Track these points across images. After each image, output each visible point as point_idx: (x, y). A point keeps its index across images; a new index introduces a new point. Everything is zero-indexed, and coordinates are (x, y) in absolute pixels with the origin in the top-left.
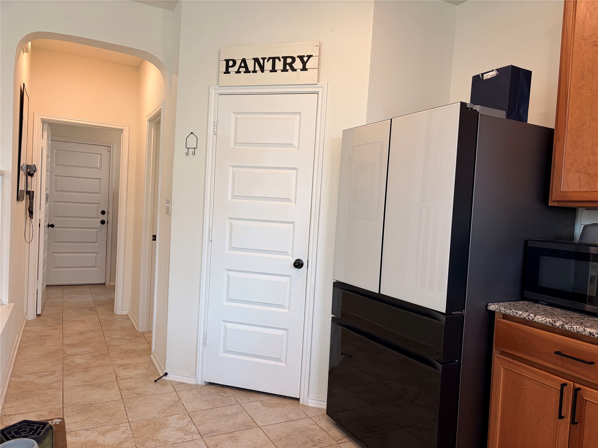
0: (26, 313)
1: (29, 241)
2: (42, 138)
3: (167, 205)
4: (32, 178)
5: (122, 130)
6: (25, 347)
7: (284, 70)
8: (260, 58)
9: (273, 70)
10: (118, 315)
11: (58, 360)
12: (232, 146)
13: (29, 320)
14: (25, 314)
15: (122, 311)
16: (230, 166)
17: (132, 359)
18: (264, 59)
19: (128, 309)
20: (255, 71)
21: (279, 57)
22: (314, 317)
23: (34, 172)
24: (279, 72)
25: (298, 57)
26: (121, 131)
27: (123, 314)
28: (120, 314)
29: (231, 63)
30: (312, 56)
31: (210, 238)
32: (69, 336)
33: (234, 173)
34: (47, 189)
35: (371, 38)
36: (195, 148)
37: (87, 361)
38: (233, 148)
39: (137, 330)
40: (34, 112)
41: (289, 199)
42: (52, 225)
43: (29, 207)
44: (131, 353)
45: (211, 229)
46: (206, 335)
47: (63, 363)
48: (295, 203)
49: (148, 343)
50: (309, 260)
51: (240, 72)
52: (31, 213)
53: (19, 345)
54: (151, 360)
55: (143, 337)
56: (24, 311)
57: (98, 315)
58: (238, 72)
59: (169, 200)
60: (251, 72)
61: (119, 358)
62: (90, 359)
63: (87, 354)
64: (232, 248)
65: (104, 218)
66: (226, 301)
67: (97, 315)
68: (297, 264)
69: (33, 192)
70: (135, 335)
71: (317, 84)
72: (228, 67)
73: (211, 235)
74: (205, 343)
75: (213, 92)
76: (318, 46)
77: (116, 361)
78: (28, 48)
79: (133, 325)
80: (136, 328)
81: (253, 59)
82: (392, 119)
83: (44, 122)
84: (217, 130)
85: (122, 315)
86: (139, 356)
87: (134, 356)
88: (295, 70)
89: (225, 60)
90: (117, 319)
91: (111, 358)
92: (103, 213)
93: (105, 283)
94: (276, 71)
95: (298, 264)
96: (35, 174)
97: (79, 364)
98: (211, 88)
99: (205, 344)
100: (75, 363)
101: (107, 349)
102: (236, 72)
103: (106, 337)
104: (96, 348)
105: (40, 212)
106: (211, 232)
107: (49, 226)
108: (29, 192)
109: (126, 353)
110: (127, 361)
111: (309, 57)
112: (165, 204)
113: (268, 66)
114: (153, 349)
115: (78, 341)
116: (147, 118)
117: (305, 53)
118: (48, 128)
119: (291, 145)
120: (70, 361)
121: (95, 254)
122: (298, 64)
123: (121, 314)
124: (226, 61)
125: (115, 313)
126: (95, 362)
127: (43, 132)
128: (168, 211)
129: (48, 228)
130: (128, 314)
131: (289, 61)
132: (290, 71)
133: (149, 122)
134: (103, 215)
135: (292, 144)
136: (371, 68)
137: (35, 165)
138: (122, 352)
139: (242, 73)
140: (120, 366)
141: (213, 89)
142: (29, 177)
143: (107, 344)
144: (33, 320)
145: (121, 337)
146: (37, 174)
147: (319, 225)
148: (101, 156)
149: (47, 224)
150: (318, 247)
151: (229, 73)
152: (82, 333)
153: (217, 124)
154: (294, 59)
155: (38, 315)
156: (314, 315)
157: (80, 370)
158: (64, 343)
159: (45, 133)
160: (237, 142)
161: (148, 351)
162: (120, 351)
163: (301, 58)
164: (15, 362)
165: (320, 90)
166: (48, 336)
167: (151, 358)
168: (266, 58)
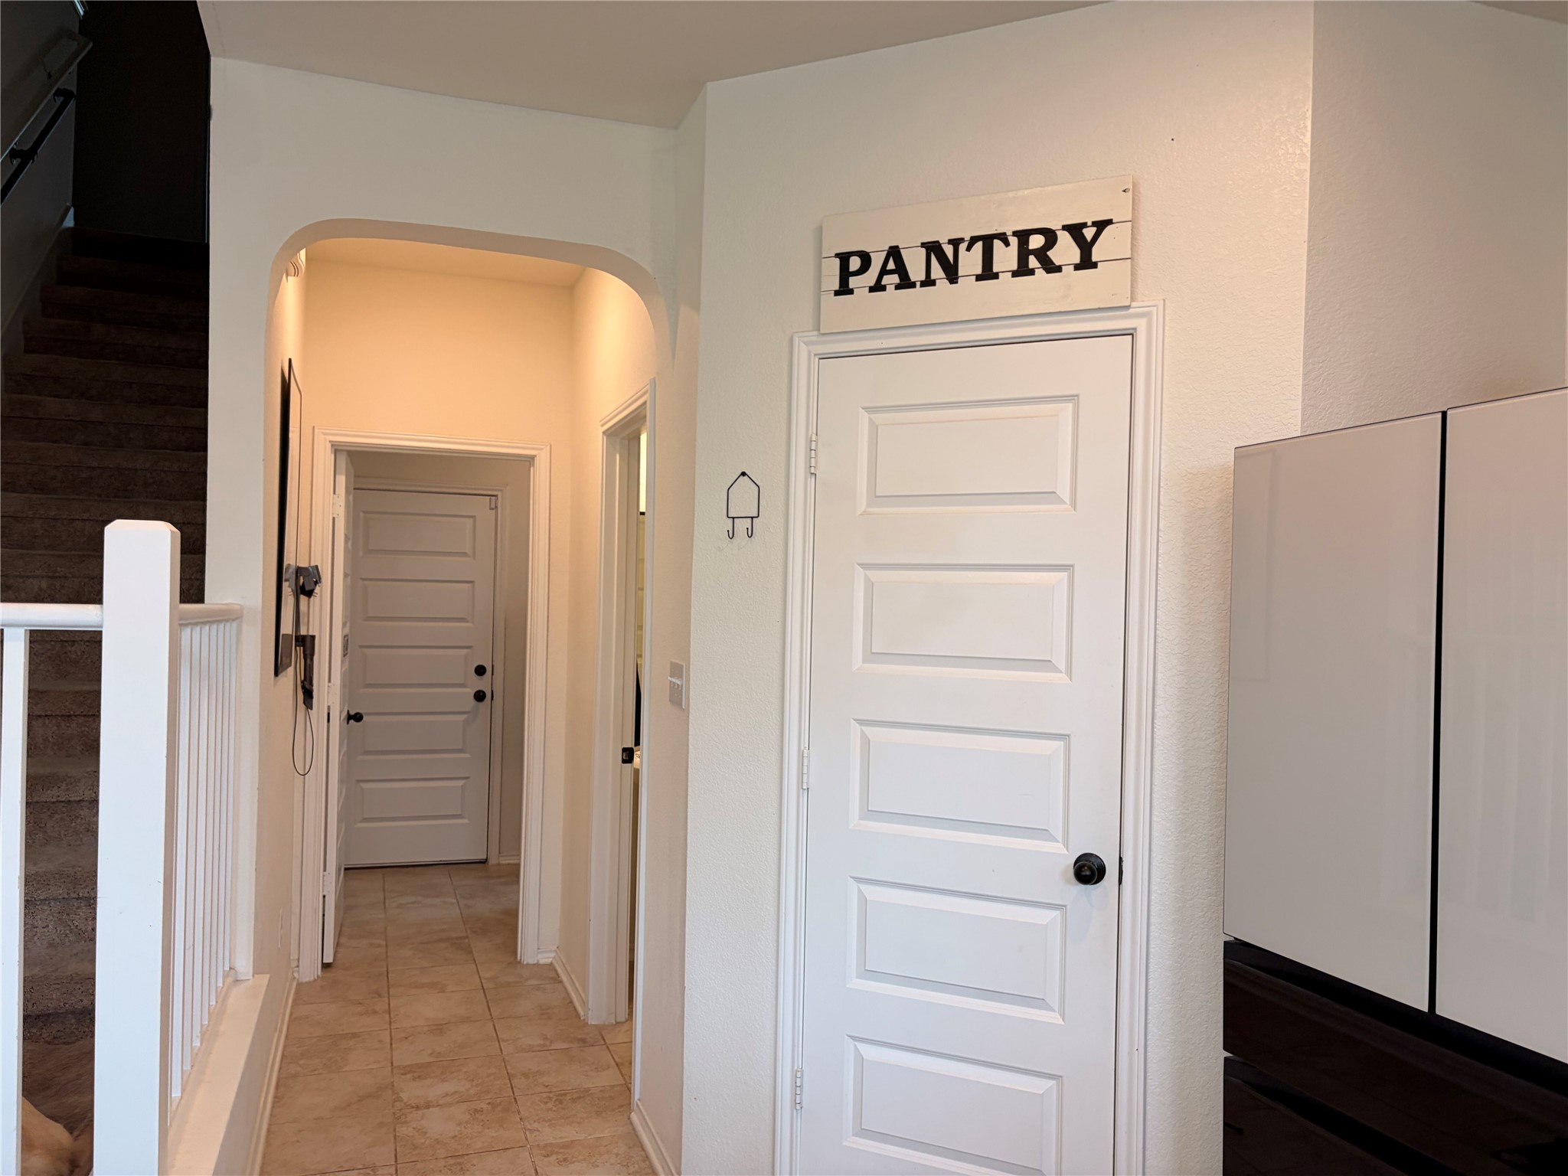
0: (297, 962)
1: (302, 769)
2: (334, 493)
3: (673, 680)
4: (309, 601)
5: (533, 458)
6: (295, 1076)
7: (1023, 270)
8: (943, 240)
9: (988, 273)
10: (527, 964)
11: (381, 1125)
12: (862, 505)
13: (304, 981)
14: (294, 964)
15: (538, 953)
16: (859, 565)
17: (579, 1123)
18: (955, 243)
19: (555, 948)
20: (929, 282)
21: (1005, 234)
22: (1149, 1042)
23: (316, 585)
24: (1006, 277)
25: (1065, 228)
26: (529, 461)
27: (542, 962)
28: (532, 963)
29: (855, 263)
30: (1109, 222)
31: (805, 781)
32: (406, 1038)
33: (870, 586)
34: (344, 625)
35: (1307, 151)
36: (752, 518)
37: (458, 1128)
38: (865, 513)
39: (584, 1020)
40: (314, 427)
41: (1050, 661)
42: (358, 716)
43: (303, 679)
44: (574, 1100)
45: (805, 755)
46: (802, 1078)
47: (395, 1137)
48: (1069, 673)
49: (617, 1064)
50: (1124, 859)
51: (883, 288)
52: (308, 694)
53: (280, 1068)
54: (634, 1129)
55: (602, 1042)
56: (292, 958)
57: (476, 965)
58: (878, 287)
59: (683, 666)
60: (918, 284)
61: (544, 1120)
62: (467, 1122)
63: (458, 1102)
64: (868, 813)
65: (483, 684)
66: (857, 977)
67: (474, 966)
68: (1088, 873)
69: (313, 637)
70: (579, 1036)
71: (1128, 307)
72: (845, 274)
73: (805, 771)
74: (798, 1101)
75: (802, 352)
76: (1129, 189)
77: (537, 1133)
78: (299, 264)
79: (571, 1002)
80: (582, 1013)
81: (923, 245)
82: (1449, 412)
83: (337, 449)
84: (816, 462)
85: (538, 965)
86: (598, 1113)
87: (585, 1115)
88: (1058, 269)
89: (837, 255)
90: (527, 980)
91: (521, 1119)
92: (480, 671)
93: (487, 859)
94: (996, 276)
95: (1089, 871)
96: (317, 590)
97: (438, 1142)
98: (796, 340)
99: (796, 1105)
100: (428, 1135)
101: (509, 1085)
102: (872, 289)
103: (504, 1041)
104: (480, 1081)
105: (329, 686)
106: (805, 764)
107: (350, 717)
108: (304, 637)
109: (561, 1102)
110: (568, 1133)
111: (1101, 225)
112: (669, 678)
113: (970, 261)
114: (637, 1095)
115: (431, 1055)
116: (602, 426)
117: (1088, 215)
118: (347, 463)
119: (1051, 496)
120: (414, 1128)
121: (461, 783)
122: (1066, 251)
123: (535, 962)
124: (840, 259)
125: (519, 958)
126: (479, 1132)
127: (337, 477)
128: (677, 697)
129: (348, 723)
130: (554, 962)
131: (1036, 242)
132: (1040, 273)
133: (607, 436)
134: (478, 677)
135: (1054, 493)
136: (1311, 244)
137: (317, 566)
138: (551, 1098)
139: (890, 289)
140: (548, 1150)
141: (802, 345)
142: (303, 599)
143: (508, 1067)
144: (315, 980)
145: (542, 1042)
146: (322, 591)
147: (1155, 745)
148: (475, 522)
149: (345, 714)
150: (1155, 818)
151: (851, 292)
152: (438, 1028)
153: (817, 446)
154: (1050, 236)
155: (326, 966)
156: (1149, 1037)
157: (442, 1163)
158: (394, 1065)
159: (342, 480)
160: (877, 495)
161: (621, 1098)
162: (545, 1095)
163: (1075, 230)
164: (269, 1131)
165: (1141, 324)
166: (354, 1035)
167: (631, 1123)
168: (962, 240)
